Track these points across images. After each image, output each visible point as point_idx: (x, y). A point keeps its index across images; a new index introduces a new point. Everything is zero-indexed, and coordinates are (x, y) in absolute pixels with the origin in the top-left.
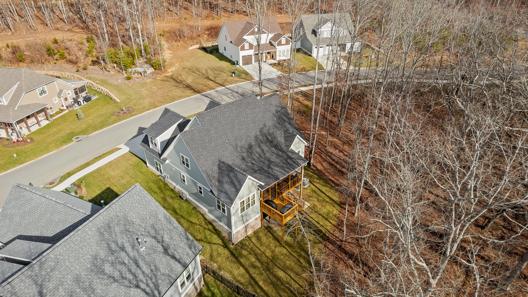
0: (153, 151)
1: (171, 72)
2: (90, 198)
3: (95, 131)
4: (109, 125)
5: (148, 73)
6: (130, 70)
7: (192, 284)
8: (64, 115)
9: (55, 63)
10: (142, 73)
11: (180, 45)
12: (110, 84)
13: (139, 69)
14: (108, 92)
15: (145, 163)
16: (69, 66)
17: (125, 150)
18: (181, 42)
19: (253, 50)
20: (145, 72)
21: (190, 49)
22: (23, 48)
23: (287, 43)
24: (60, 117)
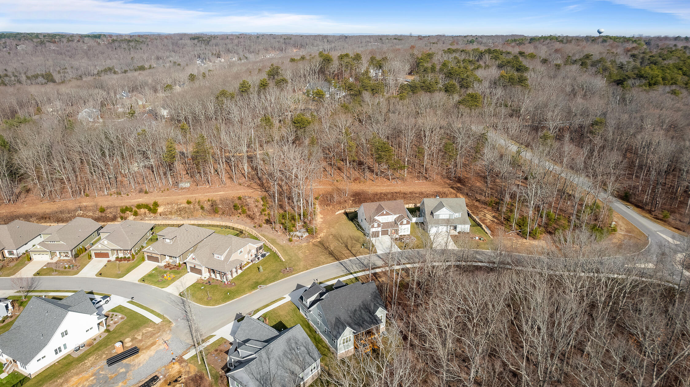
0: (304, 305)
1: (320, 237)
2: (272, 325)
3: (271, 283)
4: (279, 280)
5: (304, 237)
6: (292, 233)
7: (317, 371)
8: (250, 267)
9: (239, 217)
10: (300, 238)
11: (329, 209)
12: (278, 244)
13: (298, 234)
14: (277, 251)
15: (299, 309)
16: (248, 220)
17: (288, 299)
18: (331, 206)
19: (381, 228)
20: (302, 236)
21: (337, 213)
22: (218, 202)
23: (408, 223)
24: (248, 268)
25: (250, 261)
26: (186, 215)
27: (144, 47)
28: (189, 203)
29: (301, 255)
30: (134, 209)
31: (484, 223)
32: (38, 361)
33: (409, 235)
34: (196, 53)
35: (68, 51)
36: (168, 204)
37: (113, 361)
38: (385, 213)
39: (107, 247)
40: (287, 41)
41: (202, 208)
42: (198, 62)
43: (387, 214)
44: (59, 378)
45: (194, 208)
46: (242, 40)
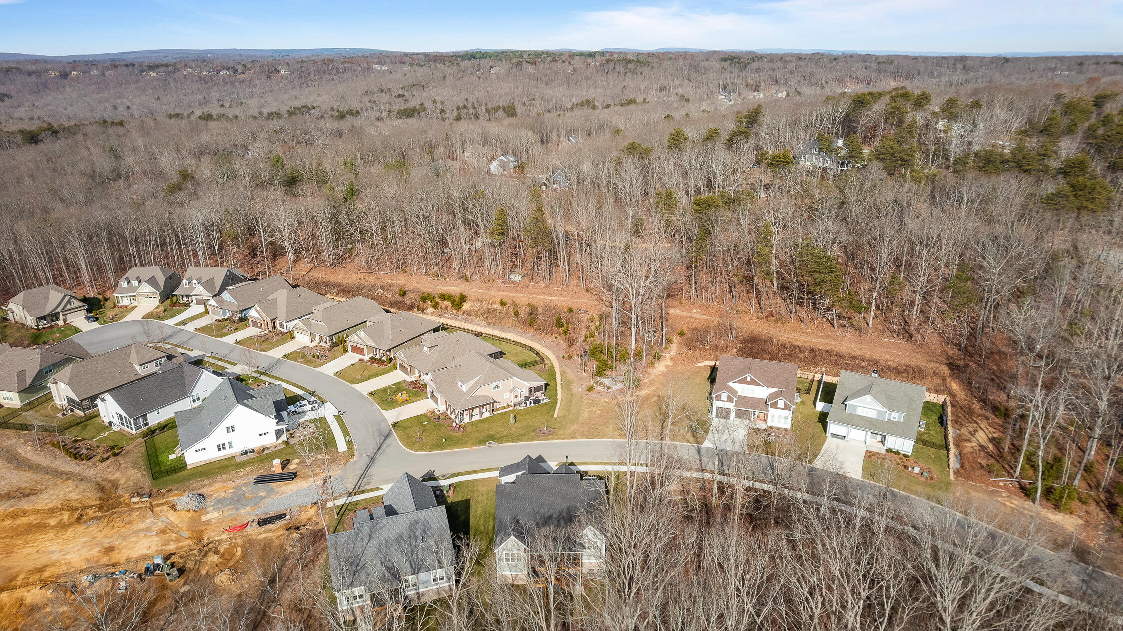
1: (638, 396)
3: (506, 442)
4: (521, 441)
5: (613, 389)
6: (600, 379)
7: (447, 584)
8: (509, 411)
9: (556, 338)
10: (606, 388)
11: (690, 355)
12: (570, 390)
14: (560, 400)
19: (735, 404)
20: (609, 388)
21: (699, 364)
22: (540, 310)
23: (787, 407)
24: (502, 414)
25: (512, 404)
26: (493, 320)
27: (646, 70)
28: (503, 303)
29: (585, 415)
30: (438, 299)
31: (957, 446)
32: (196, 451)
33: (786, 430)
34: (721, 82)
35: (546, 75)
36: (479, 300)
37: (259, 481)
38: (749, 379)
39: (363, 341)
40: (882, 66)
41: (517, 314)
42: (721, 97)
43: (753, 382)
44: (208, 478)
45: (507, 312)
46: (802, 63)
